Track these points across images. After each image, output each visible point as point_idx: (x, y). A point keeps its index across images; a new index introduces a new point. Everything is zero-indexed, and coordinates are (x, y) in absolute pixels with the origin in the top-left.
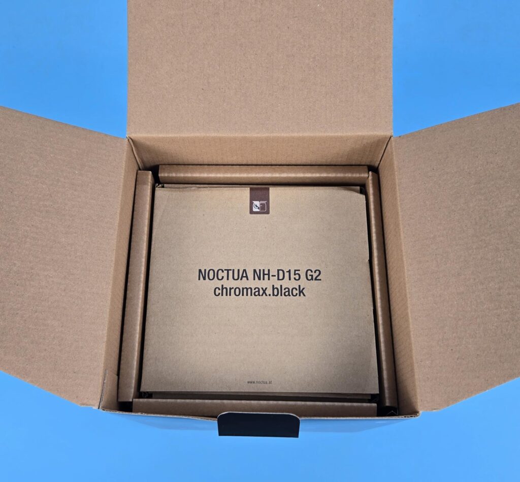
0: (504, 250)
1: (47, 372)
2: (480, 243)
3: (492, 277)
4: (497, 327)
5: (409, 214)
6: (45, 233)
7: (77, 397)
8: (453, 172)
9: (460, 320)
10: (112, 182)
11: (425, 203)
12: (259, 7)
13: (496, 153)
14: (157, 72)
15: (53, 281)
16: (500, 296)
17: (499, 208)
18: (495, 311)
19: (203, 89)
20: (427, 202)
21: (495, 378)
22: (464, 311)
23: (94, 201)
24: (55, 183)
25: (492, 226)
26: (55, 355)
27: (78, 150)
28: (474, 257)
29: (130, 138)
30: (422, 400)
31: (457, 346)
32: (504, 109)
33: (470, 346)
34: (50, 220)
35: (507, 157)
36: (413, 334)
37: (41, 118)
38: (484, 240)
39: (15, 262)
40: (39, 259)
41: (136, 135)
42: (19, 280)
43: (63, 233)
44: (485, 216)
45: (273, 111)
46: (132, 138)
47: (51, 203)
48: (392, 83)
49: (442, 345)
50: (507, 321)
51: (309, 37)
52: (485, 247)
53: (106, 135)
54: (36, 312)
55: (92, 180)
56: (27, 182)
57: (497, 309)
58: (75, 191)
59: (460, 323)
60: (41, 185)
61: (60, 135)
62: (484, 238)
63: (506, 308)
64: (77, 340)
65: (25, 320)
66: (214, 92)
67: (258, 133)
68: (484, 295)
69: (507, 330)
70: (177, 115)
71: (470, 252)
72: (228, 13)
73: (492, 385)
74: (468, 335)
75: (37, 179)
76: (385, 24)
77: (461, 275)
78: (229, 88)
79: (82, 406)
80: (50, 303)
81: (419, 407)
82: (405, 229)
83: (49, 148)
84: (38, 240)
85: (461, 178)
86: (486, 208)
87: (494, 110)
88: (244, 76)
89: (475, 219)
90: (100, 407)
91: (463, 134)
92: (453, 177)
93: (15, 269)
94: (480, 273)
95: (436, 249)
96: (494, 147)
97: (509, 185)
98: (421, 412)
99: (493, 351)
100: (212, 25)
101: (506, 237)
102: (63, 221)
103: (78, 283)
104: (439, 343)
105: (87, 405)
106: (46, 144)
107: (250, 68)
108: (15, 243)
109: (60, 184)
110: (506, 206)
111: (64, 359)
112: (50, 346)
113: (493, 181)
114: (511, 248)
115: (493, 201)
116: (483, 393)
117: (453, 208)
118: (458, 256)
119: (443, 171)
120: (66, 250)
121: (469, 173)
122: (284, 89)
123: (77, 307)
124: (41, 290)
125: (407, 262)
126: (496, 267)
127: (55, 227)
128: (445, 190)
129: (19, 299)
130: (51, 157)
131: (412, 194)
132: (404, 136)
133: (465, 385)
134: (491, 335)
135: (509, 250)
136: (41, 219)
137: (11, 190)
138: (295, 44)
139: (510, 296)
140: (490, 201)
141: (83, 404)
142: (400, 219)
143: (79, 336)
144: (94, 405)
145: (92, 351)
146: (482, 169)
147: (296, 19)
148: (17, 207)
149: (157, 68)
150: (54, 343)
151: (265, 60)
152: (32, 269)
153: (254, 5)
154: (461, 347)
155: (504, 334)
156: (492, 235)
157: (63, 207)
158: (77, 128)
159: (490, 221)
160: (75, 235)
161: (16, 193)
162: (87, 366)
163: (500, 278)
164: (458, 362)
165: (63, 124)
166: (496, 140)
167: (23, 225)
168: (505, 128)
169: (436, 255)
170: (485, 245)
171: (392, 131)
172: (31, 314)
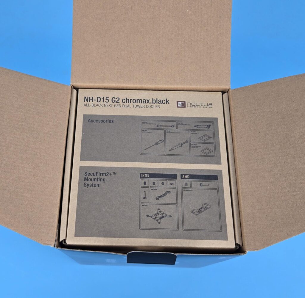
0: (298, 158)
1: (24, 224)
2: (284, 153)
3: (291, 173)
4: (294, 202)
5: (240, 135)
6: (22, 141)
7: (41, 240)
8: (267, 111)
9: (271, 197)
10: (62, 112)
11: (250, 129)
12: (152, 10)
13: (293, 101)
14: (90, 47)
15: (27, 170)
16: (295, 184)
17: (295, 133)
18: (293, 193)
19: (117, 58)
20: (252, 128)
21: (292, 232)
22: (274, 192)
23: (52, 123)
24: (28, 111)
25: (291, 144)
26: (28, 214)
27: (41, 92)
28: (280, 161)
29: (73, 86)
30: (248, 245)
31: (269, 213)
32: (298, 76)
33: (278, 213)
34: (25, 133)
35: (300, 104)
36: (243, 206)
37: (20, 73)
38: (286, 151)
39: (4, 158)
40: (18, 157)
41: (76, 84)
42: (7, 169)
43: (33, 142)
44: (287, 138)
45: (159, 72)
46: (74, 85)
47: (26, 124)
48: (230, 58)
49: (260, 212)
50: (299, 199)
51: (182, 29)
52: (287, 156)
53: (58, 84)
54: (17, 188)
55: (50, 110)
56: (12, 111)
57: (294, 192)
58: (40, 116)
59: (272, 199)
60: (20, 113)
61: (31, 83)
62: (286, 150)
63: (299, 191)
64: (41, 206)
65: (11, 193)
66: (124, 59)
67: (150, 85)
68: (286, 183)
69: (300, 204)
70: (102, 73)
71: (277, 158)
72: (133, 13)
73: (290, 236)
74: (276, 207)
75: (17, 109)
76: (227, 23)
77: (272, 172)
78: (133, 58)
79: (45, 245)
80: (25, 183)
81: (246, 249)
82: (238, 143)
83: (24, 91)
84: (18, 146)
85: (272, 115)
86: (287, 133)
87: (292, 76)
88: (142, 51)
89: (281, 139)
90: (55, 246)
91: (274, 89)
92: (267, 114)
93: (4, 162)
94: (284, 171)
95: (257, 156)
96: (292, 98)
97: (301, 120)
98: (247, 252)
99: (291, 216)
100: (124, 20)
101: (299, 150)
102: (33, 134)
103: (42, 172)
104: (259, 211)
105: (47, 244)
106: (23, 88)
107: (146, 46)
108: (4, 147)
109: (31, 112)
110: (299, 132)
111: (33, 216)
112: (25, 209)
113: (292, 117)
114: (302, 157)
115: (292, 129)
116: (285, 240)
117: (267, 132)
118: (270, 160)
119: (261, 111)
120: (34, 152)
121: (277, 112)
122: (166, 59)
123: (41, 186)
124: (20, 175)
125: (239, 163)
126: (293, 167)
127: (28, 138)
128: (263, 121)
129: (7, 180)
130: (26, 96)
131: (242, 123)
132: (237, 89)
133: (274, 236)
134: (290, 207)
135: (301, 158)
136: (20, 133)
137: (2, 116)
138: (173, 32)
139: (302, 184)
140: (290, 129)
141: (45, 244)
142: (235, 138)
143: (42, 203)
144: (51, 245)
145: (50, 213)
146: (285, 110)
147: (174, 18)
148: (6, 126)
149: (90, 44)
150: (28, 207)
151: (155, 41)
152: (15, 163)
153: (149, 9)
154: (272, 214)
155: (298, 207)
156: (291, 149)
157: (33, 126)
158: (41, 79)
159: (290, 141)
160: (40, 143)
161: (5, 117)
162: (47, 221)
163: (296, 174)
164: (270, 222)
165: (33, 76)
166: (294, 94)
167: (9, 136)
168: (299, 87)
169: (257, 159)
170: (286, 155)
171: (230, 86)
172: (14, 190)
